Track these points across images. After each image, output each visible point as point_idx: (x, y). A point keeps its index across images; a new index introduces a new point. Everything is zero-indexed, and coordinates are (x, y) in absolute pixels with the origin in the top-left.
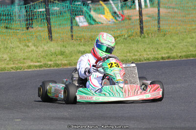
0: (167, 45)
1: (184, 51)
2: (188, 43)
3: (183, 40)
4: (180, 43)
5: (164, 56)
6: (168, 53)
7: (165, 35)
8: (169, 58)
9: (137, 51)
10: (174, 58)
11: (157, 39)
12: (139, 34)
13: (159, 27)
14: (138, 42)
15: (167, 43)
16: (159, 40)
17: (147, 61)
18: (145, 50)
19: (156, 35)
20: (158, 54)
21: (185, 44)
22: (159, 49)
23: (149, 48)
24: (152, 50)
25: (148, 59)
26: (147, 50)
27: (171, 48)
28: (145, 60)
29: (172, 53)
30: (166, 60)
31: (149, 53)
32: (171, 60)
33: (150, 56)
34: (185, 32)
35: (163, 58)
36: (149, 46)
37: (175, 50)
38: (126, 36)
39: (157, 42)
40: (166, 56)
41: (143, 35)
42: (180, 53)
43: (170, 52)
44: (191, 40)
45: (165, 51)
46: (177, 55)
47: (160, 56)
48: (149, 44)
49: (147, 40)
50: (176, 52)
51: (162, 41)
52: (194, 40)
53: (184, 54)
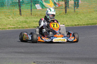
0: (78, 19)
1: (86, 22)
2: (88, 18)
3: (86, 16)
4: (84, 18)
5: (76, 24)
6: (78, 23)
7: (77, 14)
8: (78, 25)
9: (63, 21)
10: (81, 25)
11: (73, 16)
12: (65, 13)
13: (75, 10)
14: (64, 17)
15: (78, 18)
16: (74, 16)
17: (68, 27)
18: (67, 21)
19: (73, 14)
20: (73, 23)
21: (87, 18)
22: (74, 21)
23: (69, 20)
24: (70, 21)
25: (68, 26)
26: (68, 21)
27: (80, 20)
28: (67, 26)
29: (80, 23)
30: (77, 26)
31: (68, 22)
32: (80, 26)
33: (69, 24)
34: (87, 13)
35: (75, 25)
36: (69, 19)
37: (81, 21)
38: (58, 14)
39: (73, 17)
40: (77, 24)
41: (66, 13)
42: (84, 22)
43: (79, 22)
44: (90, 16)
45: (77, 22)
46: (82, 24)
47: (74, 24)
48: (69, 18)
49: (68, 16)
50: (82, 22)
51: (75, 17)
52: (91, 16)
53: (86, 23)
